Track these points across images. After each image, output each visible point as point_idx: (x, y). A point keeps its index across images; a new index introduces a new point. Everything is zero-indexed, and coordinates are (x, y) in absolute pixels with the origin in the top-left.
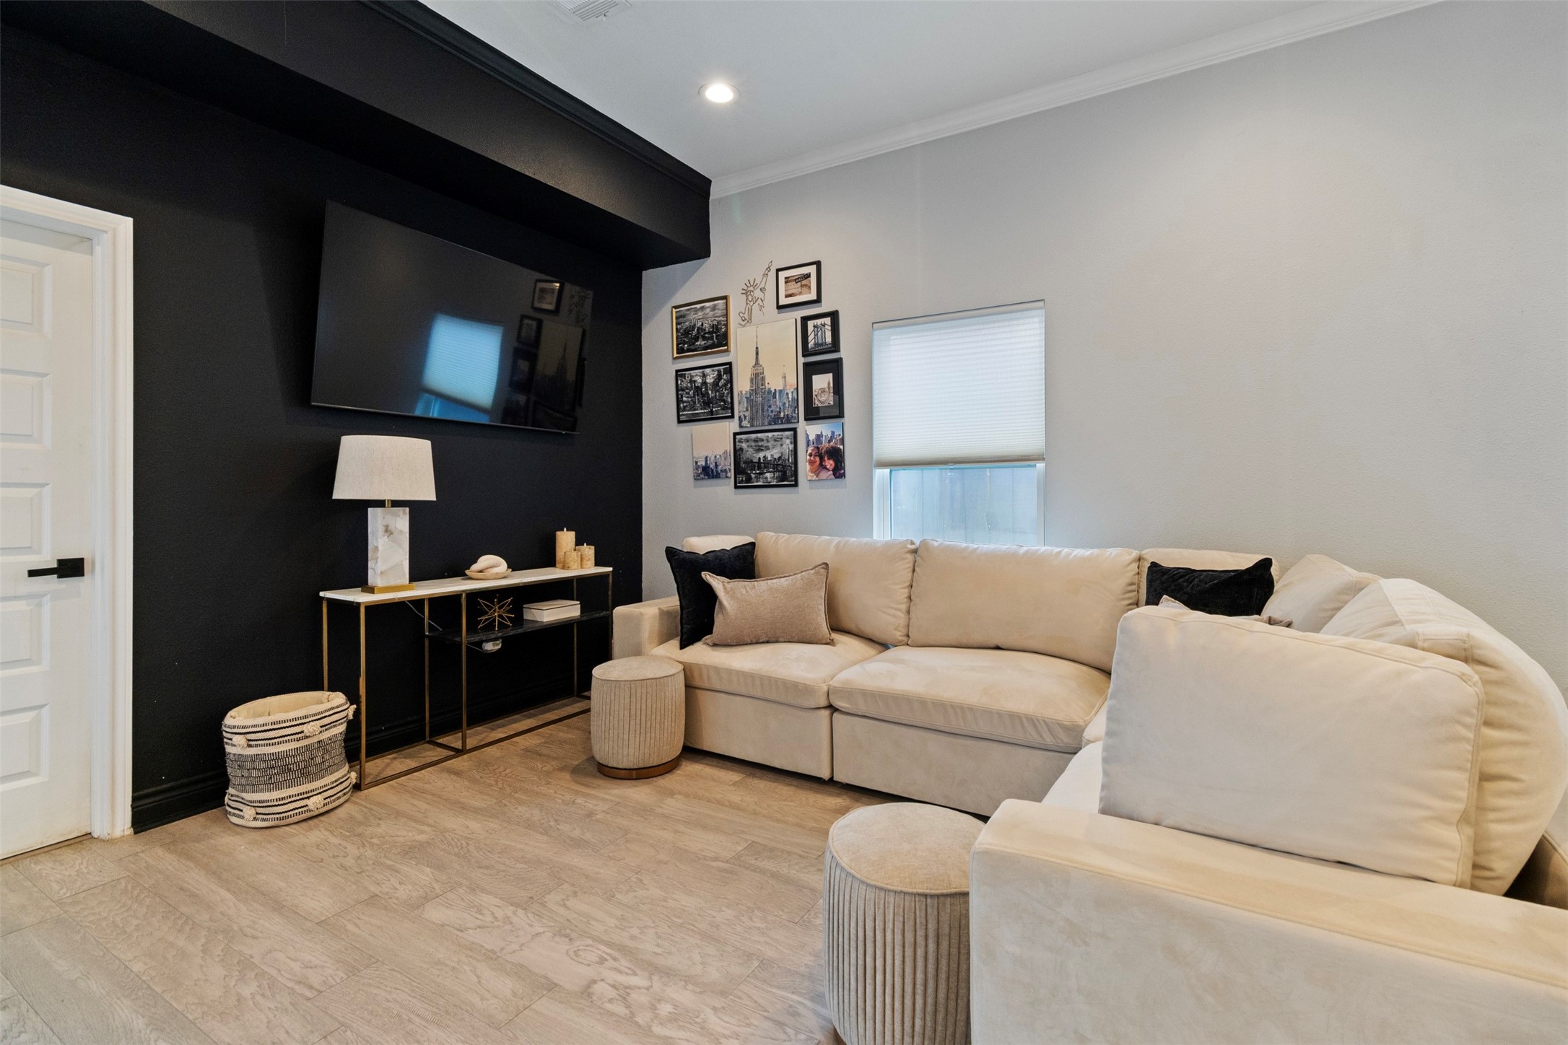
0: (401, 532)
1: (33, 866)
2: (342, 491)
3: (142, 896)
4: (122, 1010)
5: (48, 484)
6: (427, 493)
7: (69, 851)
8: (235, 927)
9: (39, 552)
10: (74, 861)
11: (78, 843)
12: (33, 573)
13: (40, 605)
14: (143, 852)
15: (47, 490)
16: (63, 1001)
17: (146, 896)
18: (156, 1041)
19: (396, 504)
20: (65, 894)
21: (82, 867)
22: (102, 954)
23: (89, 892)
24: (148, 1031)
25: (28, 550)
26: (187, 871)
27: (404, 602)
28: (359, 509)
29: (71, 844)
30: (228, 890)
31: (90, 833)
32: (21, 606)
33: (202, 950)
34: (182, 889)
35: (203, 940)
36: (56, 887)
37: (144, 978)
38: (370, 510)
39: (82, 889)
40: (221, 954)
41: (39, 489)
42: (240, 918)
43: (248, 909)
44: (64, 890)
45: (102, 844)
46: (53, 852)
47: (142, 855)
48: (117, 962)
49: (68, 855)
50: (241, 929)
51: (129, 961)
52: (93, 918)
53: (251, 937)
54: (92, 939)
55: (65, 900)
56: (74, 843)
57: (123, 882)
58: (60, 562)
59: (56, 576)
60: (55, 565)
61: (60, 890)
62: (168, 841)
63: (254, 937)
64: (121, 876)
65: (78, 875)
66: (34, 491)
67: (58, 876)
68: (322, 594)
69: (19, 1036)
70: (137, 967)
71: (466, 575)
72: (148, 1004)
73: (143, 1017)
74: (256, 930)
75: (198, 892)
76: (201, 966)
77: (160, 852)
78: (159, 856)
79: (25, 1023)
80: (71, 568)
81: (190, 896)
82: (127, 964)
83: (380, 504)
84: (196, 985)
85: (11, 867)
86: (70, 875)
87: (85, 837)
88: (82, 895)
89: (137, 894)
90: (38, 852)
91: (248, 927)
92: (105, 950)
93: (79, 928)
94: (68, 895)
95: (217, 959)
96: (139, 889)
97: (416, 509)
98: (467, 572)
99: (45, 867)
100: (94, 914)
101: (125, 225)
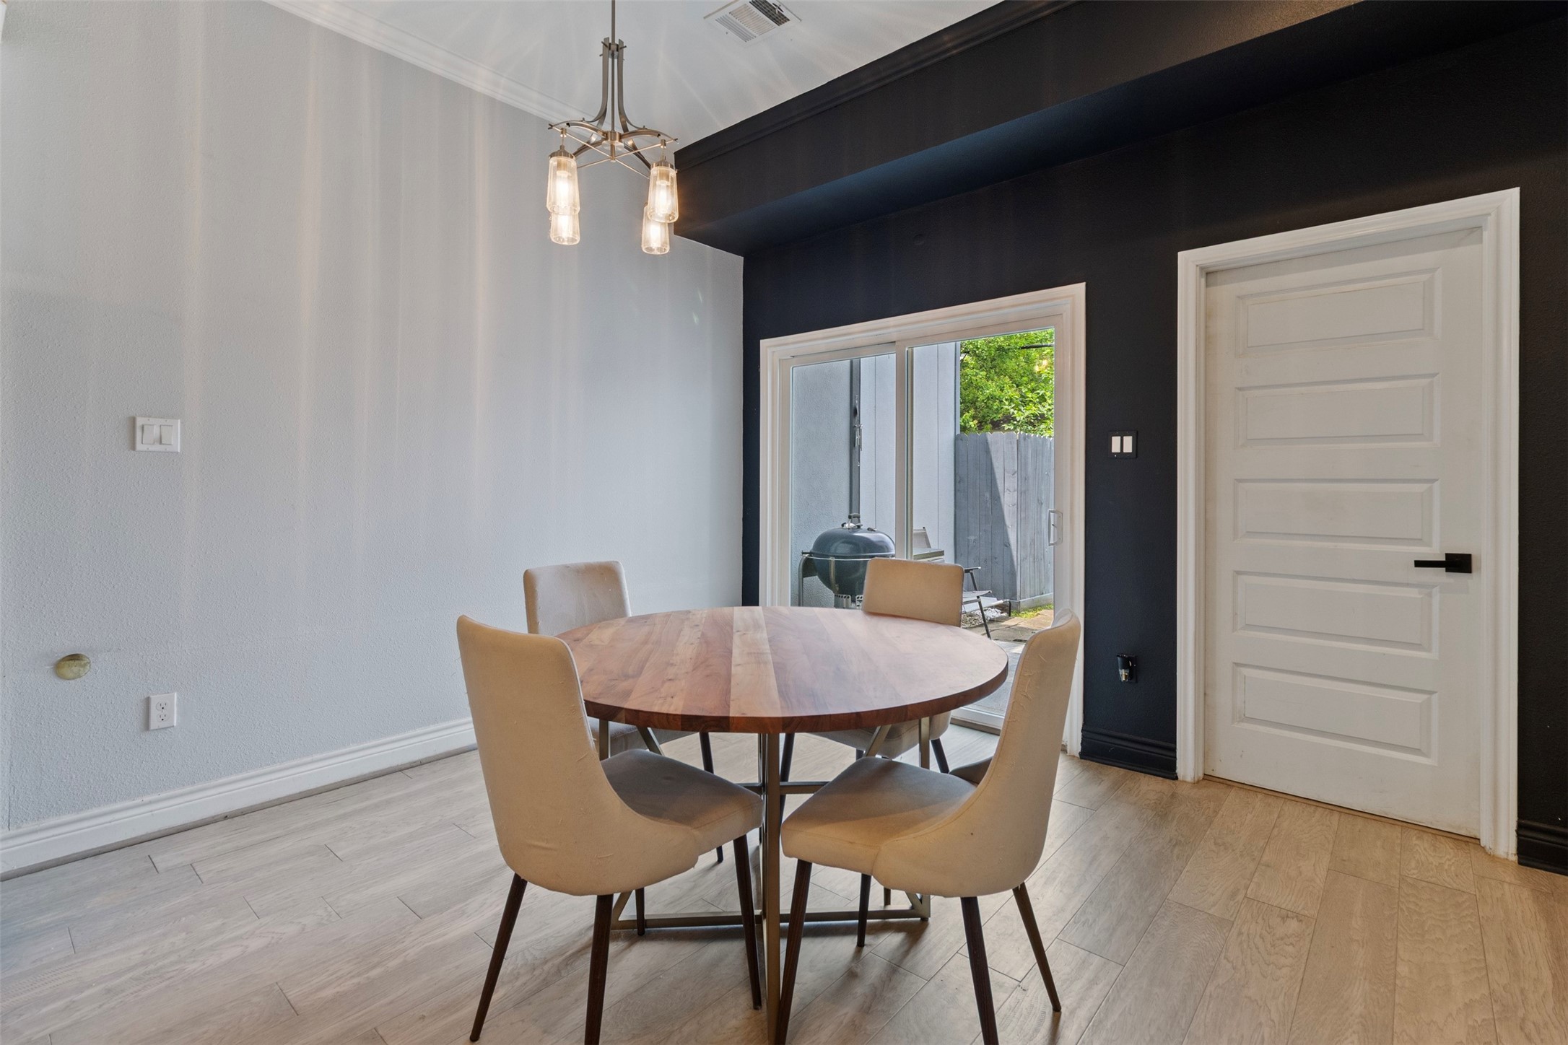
1: (1414, 838)
3: (1469, 919)
4: (1358, 989)
5: (1437, 480)
7: (1451, 844)
8: (1521, 1013)
9: (1429, 545)
10: (1448, 856)
11: (1464, 841)
12: (1419, 564)
13: (1430, 595)
14: (1510, 884)
15: (1436, 485)
16: (1333, 947)
17: (1471, 922)
18: (1354, 1032)
20: (1414, 874)
21: (1447, 862)
22: (1390, 937)
23: (1431, 885)
24: (1357, 1020)
25: (1419, 541)
26: (1532, 928)
29: (1458, 840)
30: (1554, 976)
31: (1479, 839)
32: (1413, 593)
33: (1466, 1003)
34: (1509, 939)
35: (1477, 997)
36: (1413, 864)
37: (1398, 982)
39: (1429, 879)
40: (1479, 1022)
41: (1429, 485)
42: (1535, 1009)
43: (1554, 1008)
44: (1415, 871)
45: (1483, 854)
46: (1438, 837)
47: (1506, 886)
48: (1393, 953)
49: (1447, 847)
50: (1523, 1020)
51: (1402, 959)
52: (1413, 907)
53: (1526, 1035)
54: (1395, 922)
55: (1409, 880)
56: (1461, 840)
57: (1466, 897)
58: (1448, 555)
59: (1444, 569)
60: (1443, 559)
61: (1413, 869)
62: (1544, 890)
63: (1529, 1038)
64: (1468, 891)
65: (1437, 867)
66: (1426, 486)
67: (1423, 858)
69: (1289, 945)
70: (1403, 970)
72: (1378, 1003)
73: (1365, 1007)
74: (1539, 1034)
75: (1521, 952)
76: (1451, 1015)
77: (1526, 894)
78: (1520, 897)
79: (1299, 941)
80: (1458, 563)
81: (1509, 951)
82: (1399, 960)
84: (1429, 1024)
85: (1400, 830)
86: (1432, 863)
87: (1473, 840)
88: (1424, 884)
89: (1465, 915)
90: (1427, 830)
91: (1534, 1023)
92: (1395, 937)
93: (1396, 906)
94: (1414, 876)
95: (1470, 1023)
96: (1471, 911)
99: (1422, 846)
100: (1417, 905)
101: (1510, 198)
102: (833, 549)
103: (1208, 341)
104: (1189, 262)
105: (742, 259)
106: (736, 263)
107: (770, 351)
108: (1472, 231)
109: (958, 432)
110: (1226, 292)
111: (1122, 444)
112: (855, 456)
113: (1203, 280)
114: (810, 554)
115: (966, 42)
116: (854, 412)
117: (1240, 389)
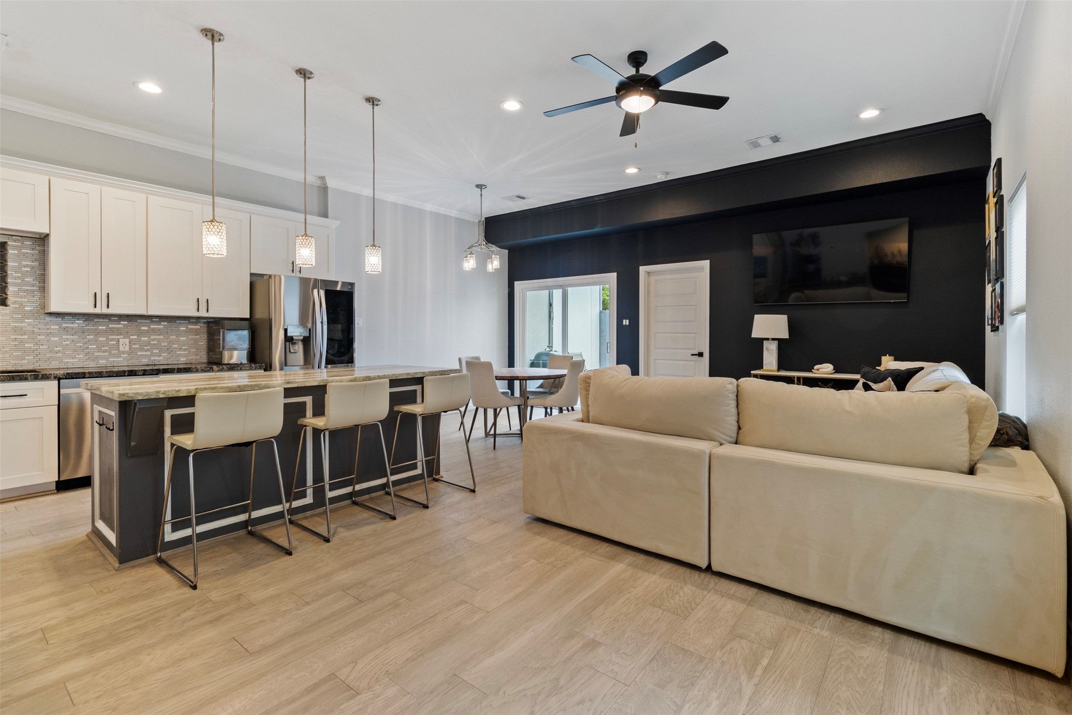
0: (772, 350)
2: (755, 335)
6: (785, 335)
9: (696, 350)
12: (692, 355)
13: (696, 363)
19: (773, 339)
25: (693, 349)
27: (790, 377)
28: (760, 341)
32: (692, 363)
38: (764, 341)
41: (695, 334)
58: (699, 353)
59: (698, 356)
60: (697, 353)
68: (752, 372)
71: (812, 372)
80: (701, 355)
83: (767, 339)
97: (780, 341)
98: (813, 370)
101: (707, 263)
102: (541, 358)
103: (648, 292)
104: (643, 269)
105: (507, 251)
106: (506, 252)
107: (518, 286)
108: (702, 269)
109: (601, 309)
110: (653, 278)
111: (626, 322)
112: (551, 323)
113: (647, 275)
114: (534, 360)
115: (578, 204)
116: (551, 305)
117: (656, 307)
